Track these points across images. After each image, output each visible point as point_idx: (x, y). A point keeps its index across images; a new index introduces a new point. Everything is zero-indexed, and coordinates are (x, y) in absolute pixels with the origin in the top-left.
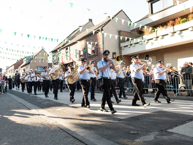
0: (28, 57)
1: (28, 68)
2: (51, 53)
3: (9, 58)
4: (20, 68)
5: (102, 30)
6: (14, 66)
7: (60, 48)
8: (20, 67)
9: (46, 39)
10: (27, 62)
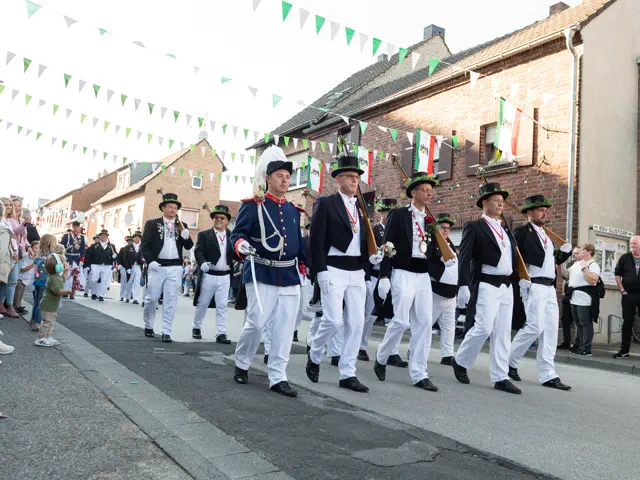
0: (139, 164)
1: (131, 209)
2: (253, 152)
3: (64, 143)
4: (100, 207)
5: (577, 39)
6: (70, 198)
7: (309, 127)
8: (97, 205)
9: (320, 21)
10: (131, 185)
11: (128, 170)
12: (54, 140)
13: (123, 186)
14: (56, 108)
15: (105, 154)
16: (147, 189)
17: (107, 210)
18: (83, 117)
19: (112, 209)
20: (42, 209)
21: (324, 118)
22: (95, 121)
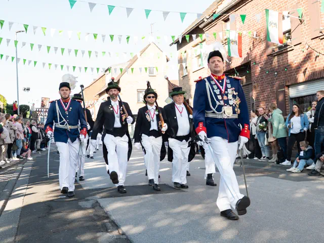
12: (44, 64)
14: (32, 45)
15: (74, 67)
18: (49, 48)
21: (215, 13)
22: (56, 49)
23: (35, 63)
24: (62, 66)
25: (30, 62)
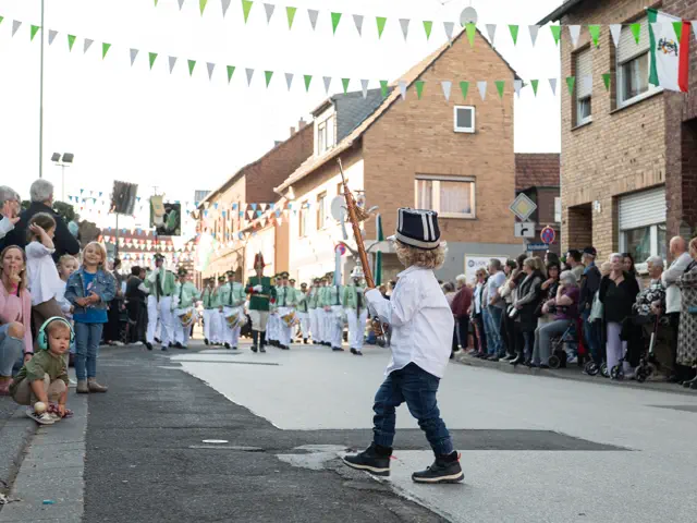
6: (242, 182)
8: (286, 189)
10: (338, 142)
11: (331, 110)
12: (134, 53)
13: (325, 146)
16: (366, 143)
17: (304, 198)
19: (311, 195)
20: (201, 208)
23: (106, 47)
24: (192, 64)
25: (88, 43)
